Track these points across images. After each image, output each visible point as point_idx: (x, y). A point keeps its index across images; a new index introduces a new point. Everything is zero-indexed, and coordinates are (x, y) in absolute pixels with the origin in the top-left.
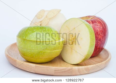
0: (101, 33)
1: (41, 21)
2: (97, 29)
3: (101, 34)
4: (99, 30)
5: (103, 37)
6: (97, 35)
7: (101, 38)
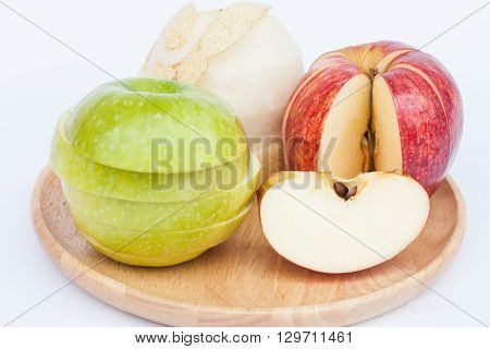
0: (431, 135)
1: (179, 64)
2: (414, 120)
3: (428, 142)
4: (419, 124)
5: (437, 150)
6: (412, 148)
7: (430, 157)
